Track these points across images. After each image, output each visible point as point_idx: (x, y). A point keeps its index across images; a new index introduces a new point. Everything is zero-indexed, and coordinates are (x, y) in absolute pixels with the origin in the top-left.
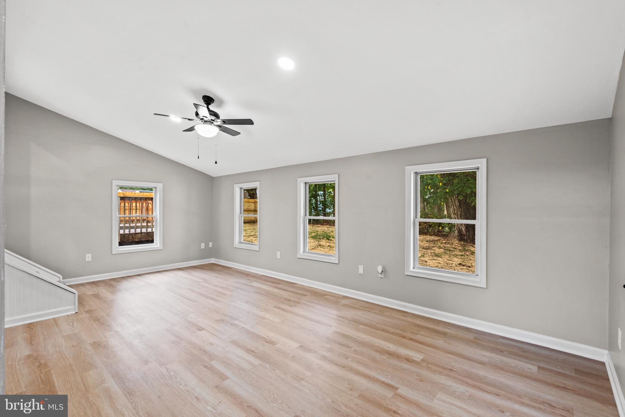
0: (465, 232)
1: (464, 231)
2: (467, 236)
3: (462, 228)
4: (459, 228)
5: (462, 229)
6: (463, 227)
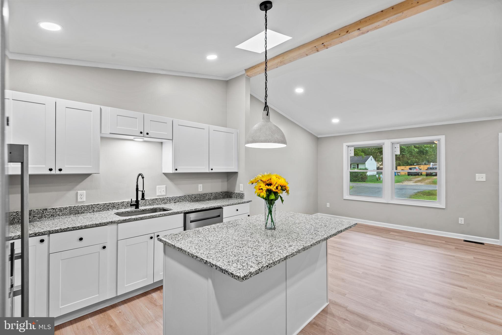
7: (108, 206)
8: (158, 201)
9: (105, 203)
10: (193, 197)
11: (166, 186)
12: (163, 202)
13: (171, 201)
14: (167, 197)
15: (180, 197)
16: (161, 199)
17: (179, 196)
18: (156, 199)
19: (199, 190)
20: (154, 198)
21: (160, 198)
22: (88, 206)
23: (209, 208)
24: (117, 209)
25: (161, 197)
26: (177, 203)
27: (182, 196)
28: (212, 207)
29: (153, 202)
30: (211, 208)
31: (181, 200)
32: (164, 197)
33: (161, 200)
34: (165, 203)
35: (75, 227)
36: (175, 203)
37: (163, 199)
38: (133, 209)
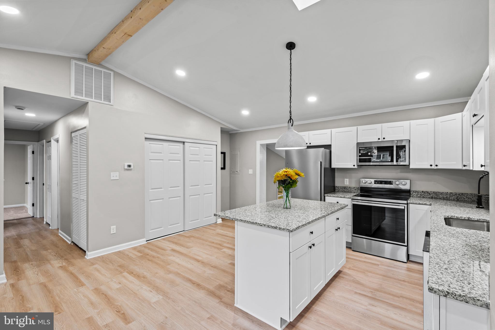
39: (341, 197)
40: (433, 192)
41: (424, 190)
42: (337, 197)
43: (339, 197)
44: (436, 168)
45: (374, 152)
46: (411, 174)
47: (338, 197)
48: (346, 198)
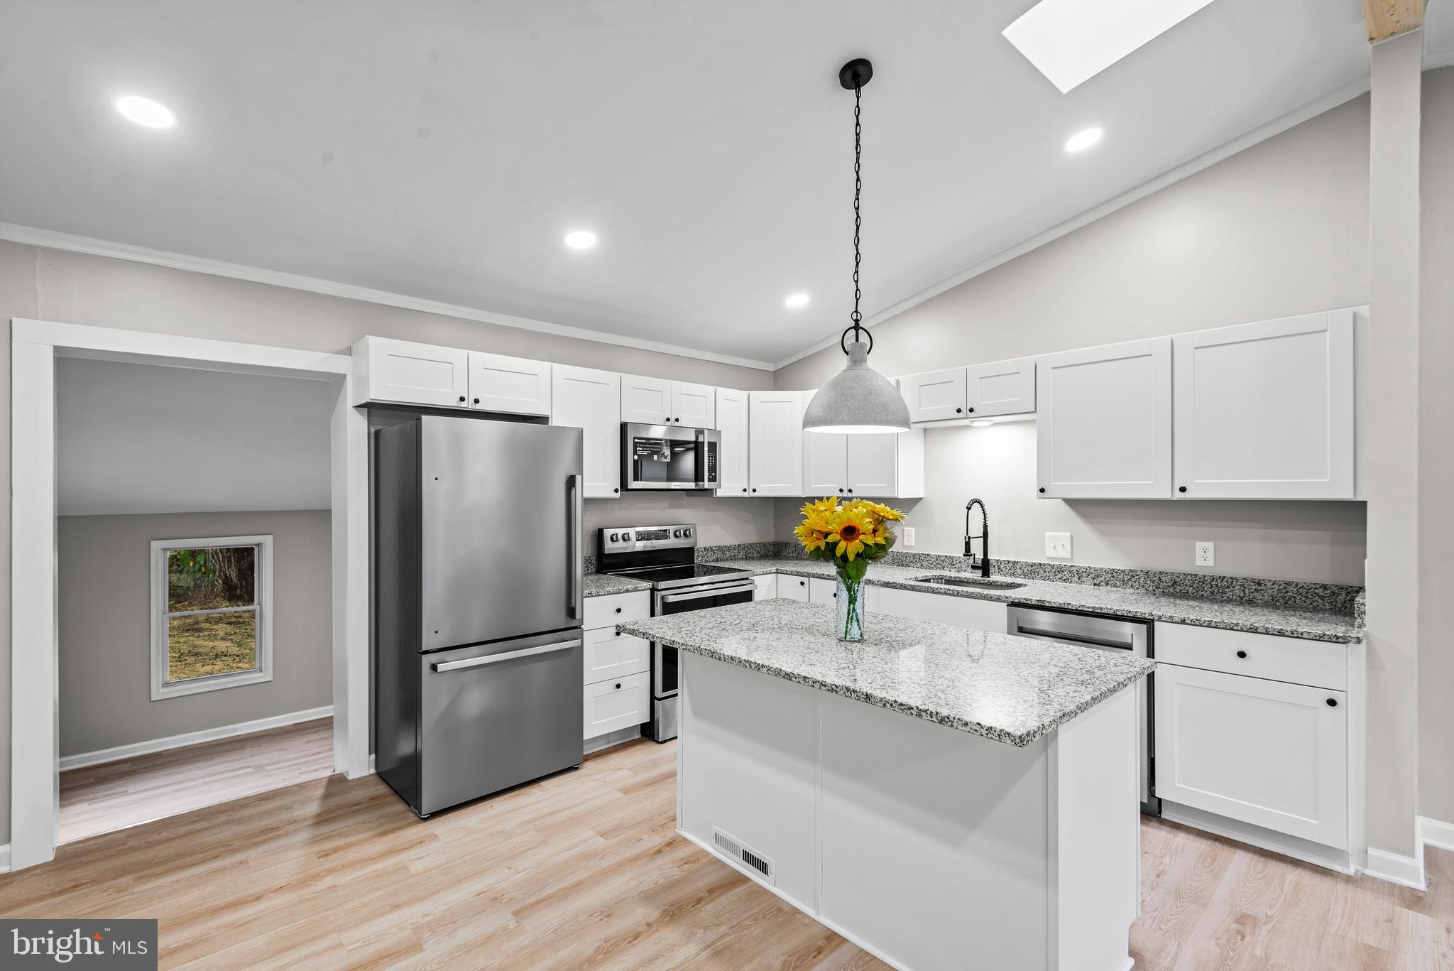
0: (238, 580)
1: (235, 580)
2: (241, 589)
3: (232, 573)
4: (225, 575)
5: (230, 575)
6: (233, 570)
7: (943, 561)
8: (1045, 572)
9: (938, 554)
10: (1164, 579)
11: (1071, 535)
12: (1059, 576)
13: (1084, 579)
14: (1070, 564)
15: (1113, 573)
16: (1053, 567)
17: (1111, 568)
18: (1040, 565)
19: (1199, 562)
20: (1034, 562)
21: (1049, 565)
22: (914, 555)
23: (1090, 610)
24: (958, 571)
25: (1052, 563)
26: (1104, 589)
27: (1122, 568)
28: (1103, 611)
29: (1031, 571)
30: (1099, 611)
31: (1118, 583)
32: (1063, 564)
33: (1053, 570)
34: (1064, 580)
35: (829, 576)
36: (1095, 585)
37: (1060, 570)
38: (977, 575)
39: (627, 591)
40: (717, 548)
41: (707, 546)
42: (617, 593)
43: (623, 592)
44: (752, 494)
45: (664, 453)
46: (685, 510)
47: (620, 593)
48: (639, 590)
